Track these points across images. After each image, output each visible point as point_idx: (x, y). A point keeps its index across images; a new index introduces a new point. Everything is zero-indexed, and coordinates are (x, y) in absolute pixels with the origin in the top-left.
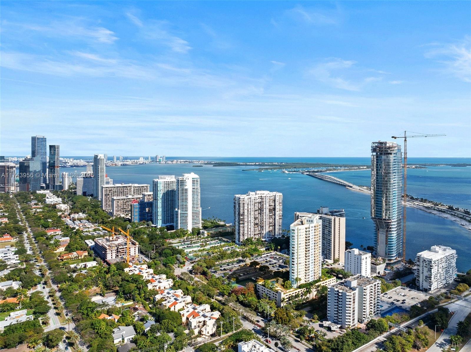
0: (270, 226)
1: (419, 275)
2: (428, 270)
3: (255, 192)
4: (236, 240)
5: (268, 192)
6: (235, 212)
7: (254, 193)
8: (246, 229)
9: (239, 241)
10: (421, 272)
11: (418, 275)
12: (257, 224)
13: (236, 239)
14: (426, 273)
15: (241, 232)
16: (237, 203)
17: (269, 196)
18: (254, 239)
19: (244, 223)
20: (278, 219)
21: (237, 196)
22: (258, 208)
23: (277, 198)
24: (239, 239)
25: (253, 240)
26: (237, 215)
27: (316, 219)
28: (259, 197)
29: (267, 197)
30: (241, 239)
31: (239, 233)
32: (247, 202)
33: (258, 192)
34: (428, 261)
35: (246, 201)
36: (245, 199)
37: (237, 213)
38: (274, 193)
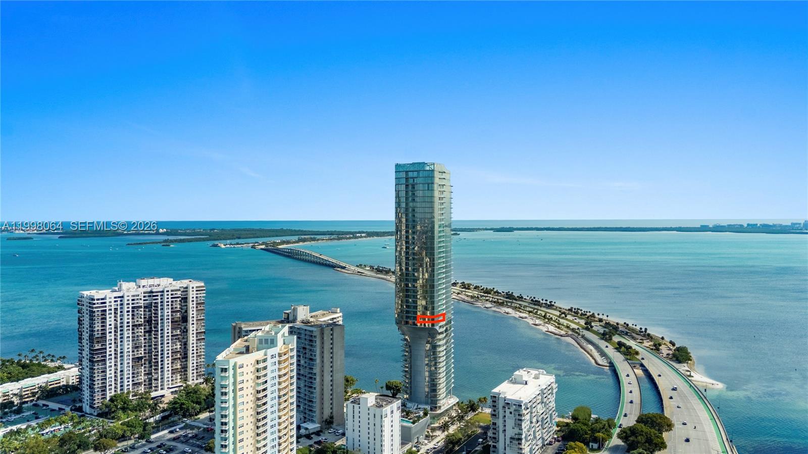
0: (174, 360)
1: (496, 436)
2: (515, 424)
3: (135, 282)
4: (84, 405)
5: (170, 280)
6: (81, 335)
7: (132, 284)
8: (110, 373)
9: (91, 407)
10: (501, 429)
11: (494, 436)
12: (140, 359)
13: (85, 401)
14: (510, 432)
15: (98, 384)
16: (86, 312)
17: (172, 291)
18: (133, 396)
19: (105, 360)
20: (195, 342)
21: (86, 293)
22: (142, 320)
23: (192, 295)
24: (92, 399)
25: (131, 398)
26: (85, 342)
27: (283, 335)
28: (144, 293)
29: (166, 293)
30: (98, 402)
31: (91, 387)
32: (113, 308)
33: (143, 282)
34: (514, 405)
35: (111, 304)
36: (107, 301)
37: (86, 336)
38: (184, 283)
